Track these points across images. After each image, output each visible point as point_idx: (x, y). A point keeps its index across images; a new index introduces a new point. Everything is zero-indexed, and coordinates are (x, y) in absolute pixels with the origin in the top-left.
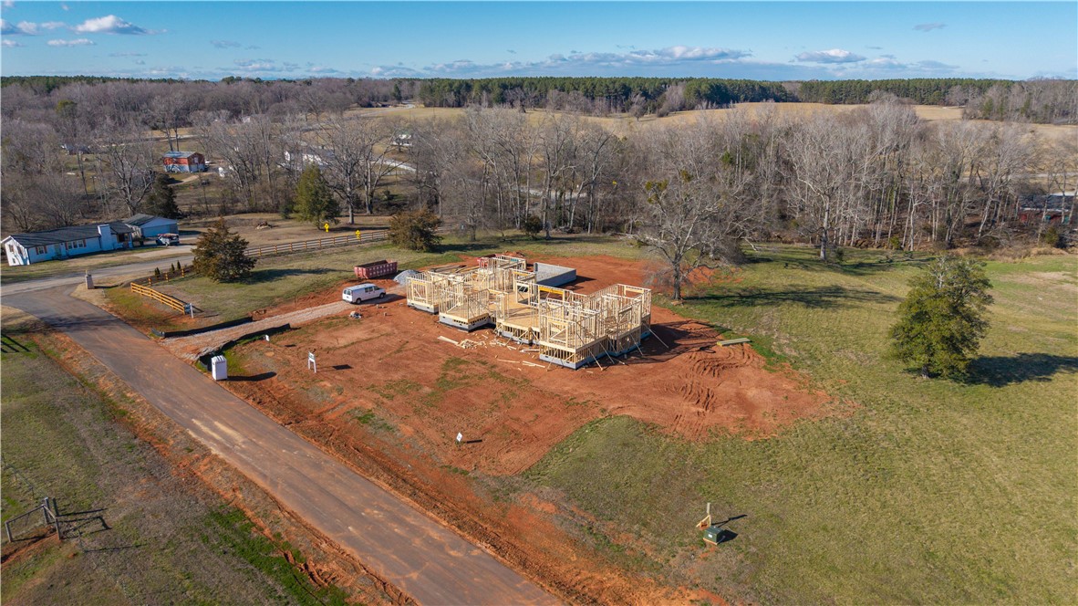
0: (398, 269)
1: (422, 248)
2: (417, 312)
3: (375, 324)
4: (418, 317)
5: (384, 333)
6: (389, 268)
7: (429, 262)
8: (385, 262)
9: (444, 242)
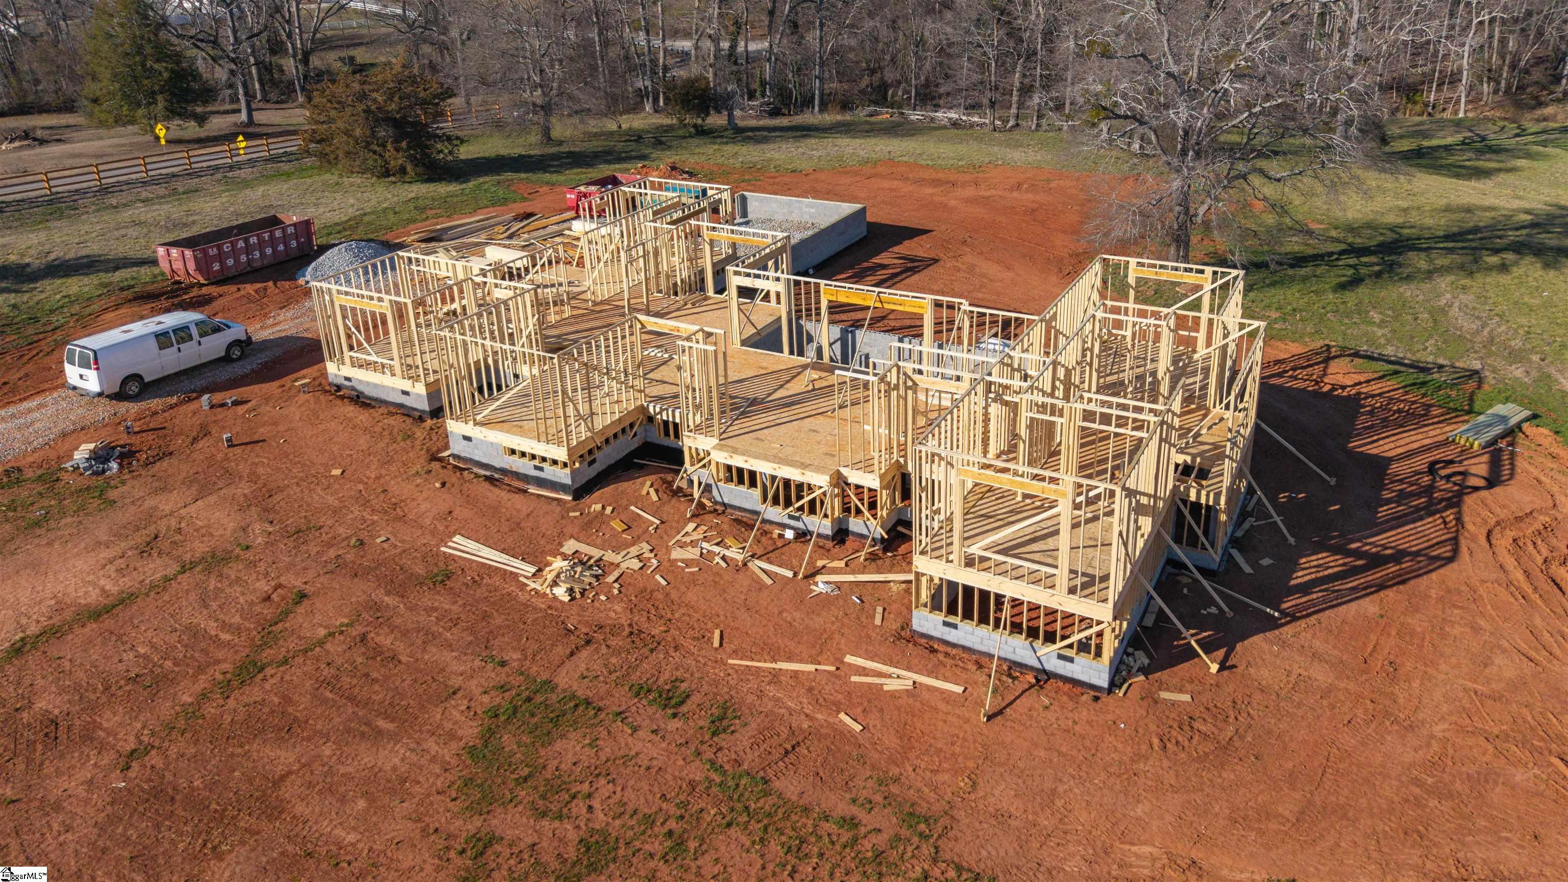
0: (317, 241)
1: (403, 171)
2: (363, 417)
3: (166, 503)
4: (363, 441)
5: (200, 548)
6: (285, 239)
7: (422, 210)
8: (274, 221)
9: (466, 152)
